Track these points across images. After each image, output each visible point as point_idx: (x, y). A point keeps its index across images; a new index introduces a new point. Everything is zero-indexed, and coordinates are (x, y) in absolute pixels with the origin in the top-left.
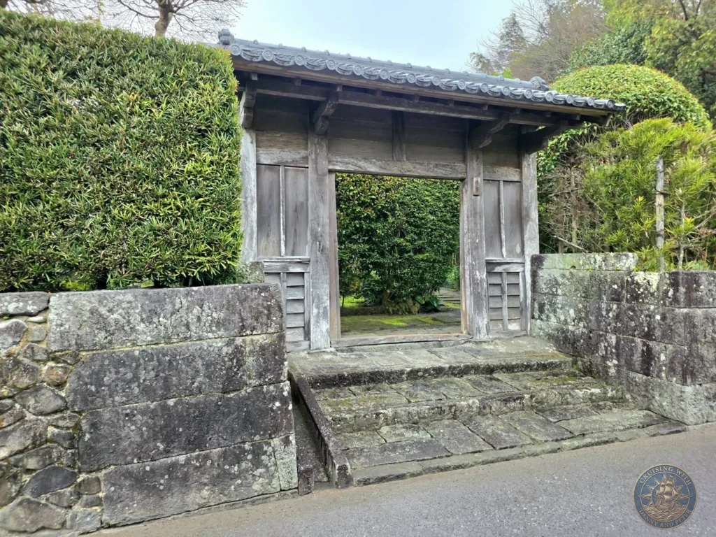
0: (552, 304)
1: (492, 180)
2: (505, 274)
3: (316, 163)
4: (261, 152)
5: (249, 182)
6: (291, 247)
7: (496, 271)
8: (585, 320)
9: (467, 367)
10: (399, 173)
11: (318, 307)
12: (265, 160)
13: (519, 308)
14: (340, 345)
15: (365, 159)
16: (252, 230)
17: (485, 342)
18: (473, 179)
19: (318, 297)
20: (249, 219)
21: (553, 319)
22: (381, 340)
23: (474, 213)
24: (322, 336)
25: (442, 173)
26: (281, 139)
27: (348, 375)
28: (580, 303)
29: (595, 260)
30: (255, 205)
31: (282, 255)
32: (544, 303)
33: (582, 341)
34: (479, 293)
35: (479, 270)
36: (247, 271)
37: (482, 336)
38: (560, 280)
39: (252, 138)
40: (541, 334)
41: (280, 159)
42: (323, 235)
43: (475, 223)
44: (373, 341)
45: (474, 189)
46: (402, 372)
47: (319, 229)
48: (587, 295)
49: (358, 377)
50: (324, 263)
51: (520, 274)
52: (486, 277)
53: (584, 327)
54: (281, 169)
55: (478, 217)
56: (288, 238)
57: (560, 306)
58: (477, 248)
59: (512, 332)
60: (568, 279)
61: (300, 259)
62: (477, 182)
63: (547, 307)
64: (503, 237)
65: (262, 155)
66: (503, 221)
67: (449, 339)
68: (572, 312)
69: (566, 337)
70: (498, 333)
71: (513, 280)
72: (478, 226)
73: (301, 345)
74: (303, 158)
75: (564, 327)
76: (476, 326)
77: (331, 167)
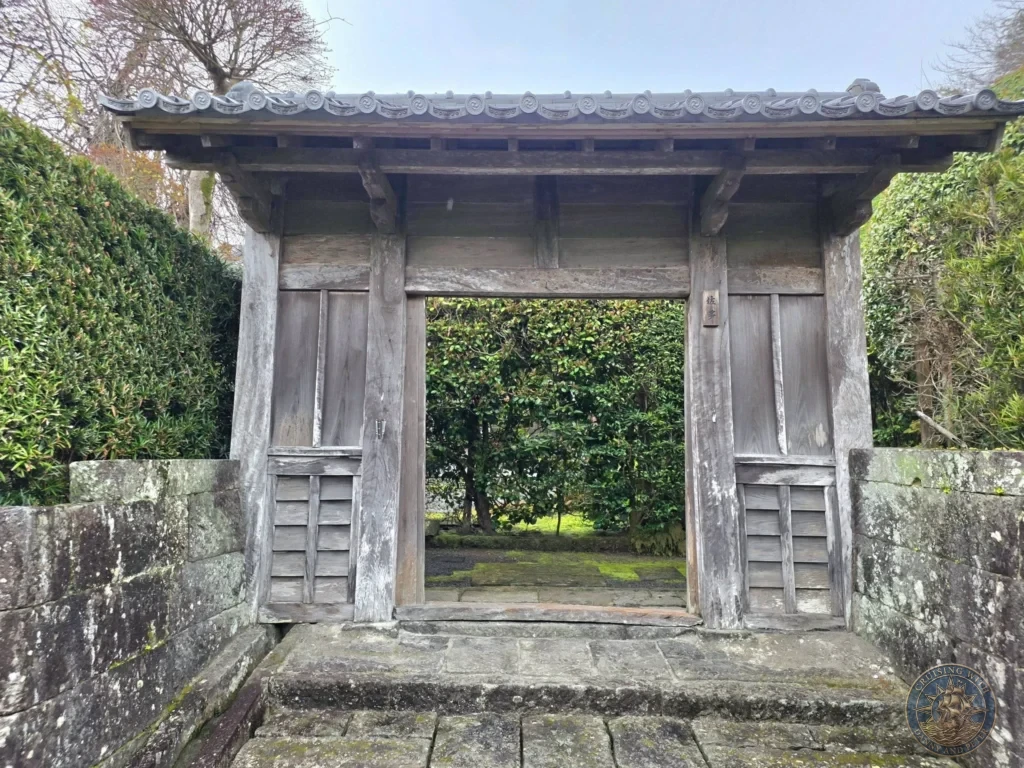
0: (886, 564)
1: (753, 295)
2: (785, 492)
3: (382, 282)
4: (288, 270)
5: (263, 319)
6: (333, 429)
7: (762, 481)
8: (944, 611)
9: (629, 694)
10: (545, 291)
11: (371, 541)
12: (294, 280)
13: (825, 564)
14: (414, 617)
15: (477, 270)
16: (262, 401)
17: (727, 636)
18: (701, 295)
19: (374, 524)
20: (259, 382)
21: (888, 600)
22: (496, 614)
23: (707, 363)
24: (376, 597)
25: (635, 286)
26: (326, 247)
27: (357, 687)
28: (932, 568)
29: (956, 467)
30: (271, 359)
31: (314, 443)
32: (872, 559)
33: (939, 661)
34: (718, 528)
35: (717, 479)
36: (90, 478)
37: (725, 622)
38: (897, 509)
39: (272, 247)
40: (870, 630)
41: (321, 279)
42: (389, 407)
43: (710, 383)
44: (480, 613)
45: (705, 313)
46: (475, 692)
47: (382, 398)
48: (945, 551)
49: (378, 692)
50: (387, 460)
51: (826, 489)
52: (738, 492)
53: (942, 628)
54: (322, 296)
55: (716, 370)
56: (328, 415)
57: (898, 570)
58: (713, 433)
59: (807, 619)
60: (910, 509)
61: (343, 451)
62: (711, 300)
63: (877, 569)
64: (781, 410)
65: (290, 275)
66: (779, 377)
67: (646, 621)
68: (919, 586)
69: (910, 646)
70: (770, 616)
71: (808, 503)
72: (717, 387)
73: (337, 611)
74: (361, 275)
75: (907, 622)
76: (711, 598)
77: (411, 288)
